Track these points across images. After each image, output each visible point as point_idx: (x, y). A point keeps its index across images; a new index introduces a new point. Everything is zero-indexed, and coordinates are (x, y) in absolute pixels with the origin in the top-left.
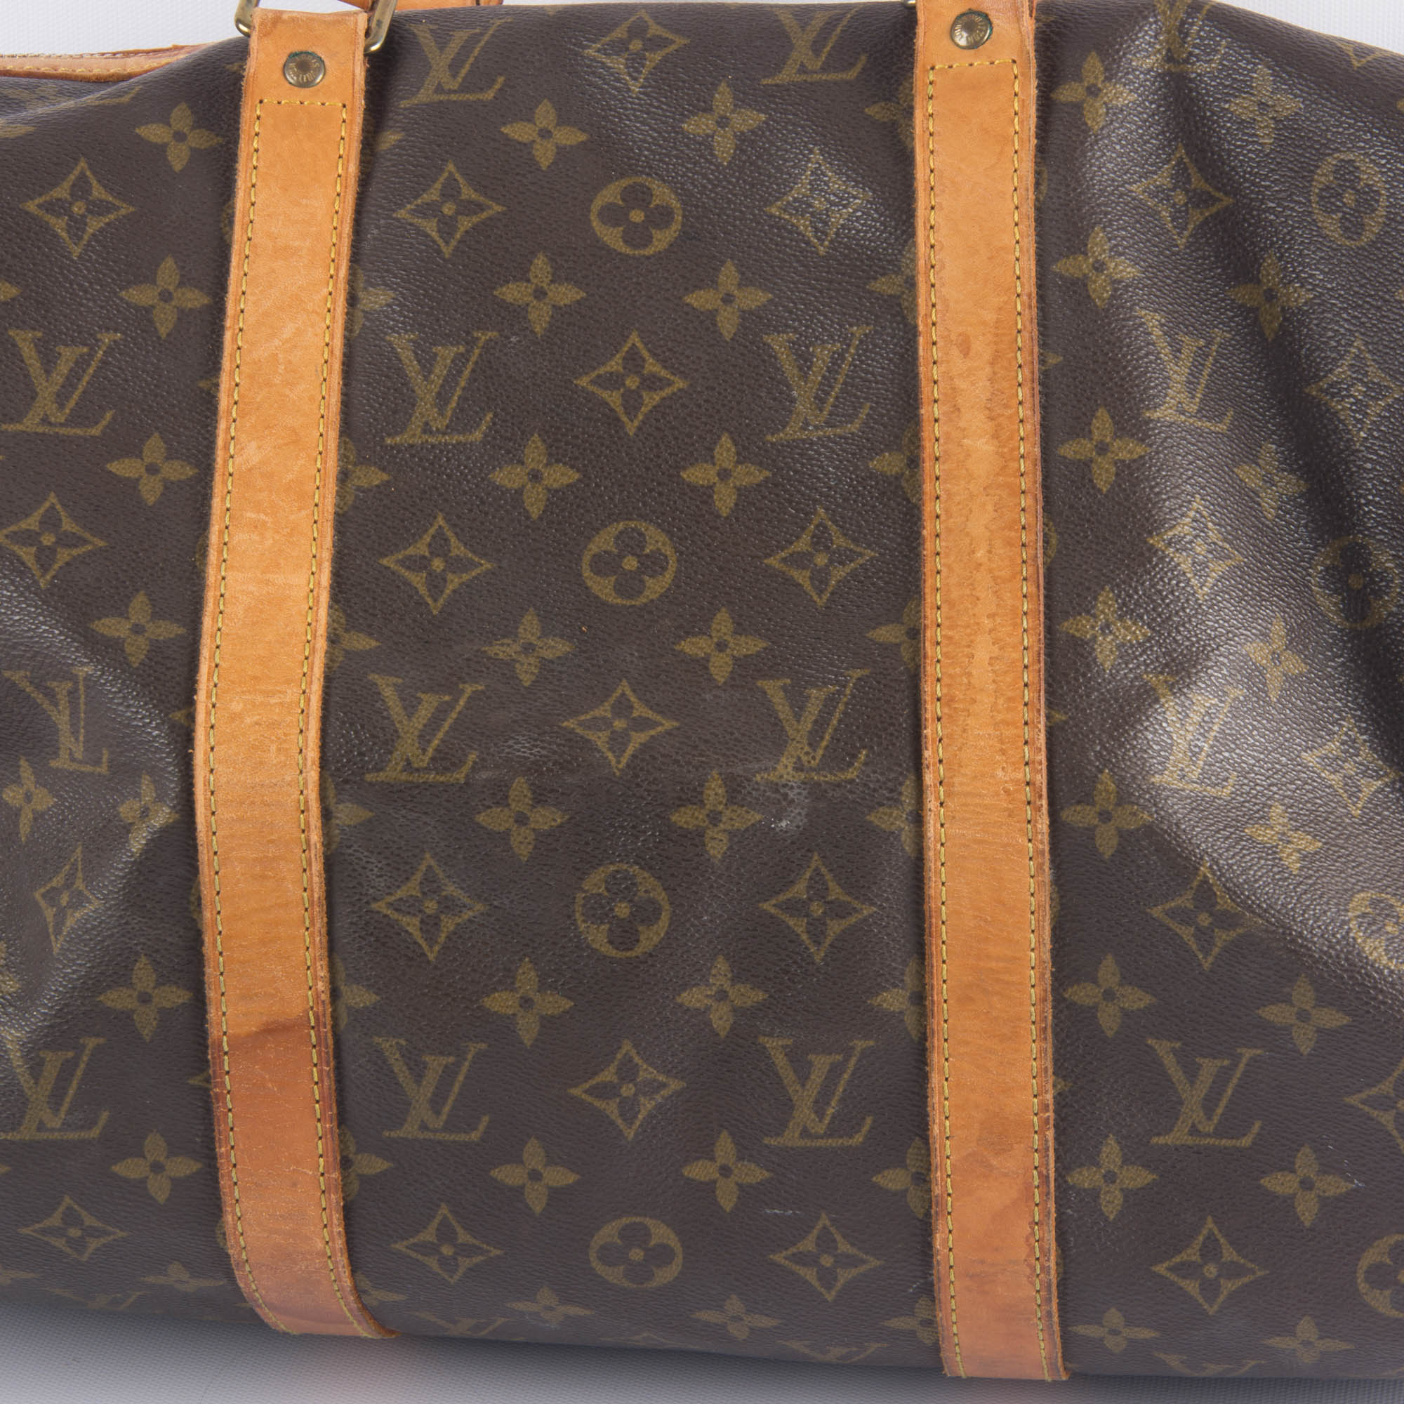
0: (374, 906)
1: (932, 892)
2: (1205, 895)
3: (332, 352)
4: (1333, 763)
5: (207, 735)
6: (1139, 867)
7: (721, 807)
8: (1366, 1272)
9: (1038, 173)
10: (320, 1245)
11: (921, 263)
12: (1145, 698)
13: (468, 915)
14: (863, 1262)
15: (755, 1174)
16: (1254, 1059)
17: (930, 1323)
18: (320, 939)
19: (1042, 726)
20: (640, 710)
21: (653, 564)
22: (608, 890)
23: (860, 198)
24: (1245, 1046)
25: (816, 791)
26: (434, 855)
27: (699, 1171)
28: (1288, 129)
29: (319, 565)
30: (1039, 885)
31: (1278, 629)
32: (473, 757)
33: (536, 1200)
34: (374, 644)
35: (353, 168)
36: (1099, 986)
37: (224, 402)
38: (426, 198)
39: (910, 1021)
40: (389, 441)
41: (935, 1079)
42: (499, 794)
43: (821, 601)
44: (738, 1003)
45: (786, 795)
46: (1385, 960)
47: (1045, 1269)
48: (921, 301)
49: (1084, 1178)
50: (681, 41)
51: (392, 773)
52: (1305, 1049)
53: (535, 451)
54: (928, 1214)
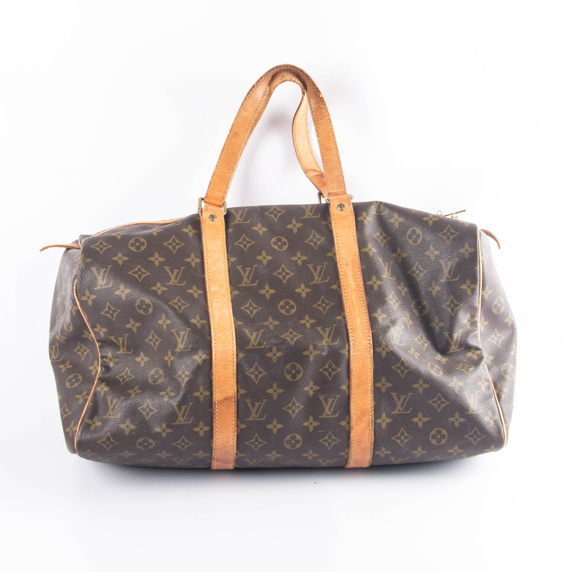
0: (246, 373)
1: (352, 366)
2: (403, 363)
3: (226, 269)
4: (419, 340)
5: (215, 341)
6: (390, 359)
7: (312, 351)
8: (432, 436)
9: (357, 233)
10: (232, 443)
11: (337, 250)
12: (388, 327)
13: (263, 374)
14: (336, 440)
15: (316, 424)
16: (411, 395)
17: (347, 453)
18: (235, 380)
19: (371, 333)
20: (295, 333)
21: (292, 307)
22: (291, 368)
23: (323, 239)
24: (409, 392)
25: (330, 347)
26: (257, 363)
27: (306, 424)
28: (401, 224)
29: (230, 309)
30: (371, 363)
31: (408, 315)
32: (265, 343)
33: (275, 431)
34: (242, 323)
35: (225, 236)
36: (382, 383)
37: (207, 279)
38: (240, 241)
39: (347, 391)
40: (238, 286)
41: (352, 403)
42: (270, 350)
43: (325, 313)
44: (314, 389)
45: (324, 348)
46: (435, 374)
47: (372, 440)
48: (337, 257)
49: (379, 421)
50: (284, 211)
51: (250, 347)
52: (421, 392)
53: (267, 287)
54: (349, 430)
